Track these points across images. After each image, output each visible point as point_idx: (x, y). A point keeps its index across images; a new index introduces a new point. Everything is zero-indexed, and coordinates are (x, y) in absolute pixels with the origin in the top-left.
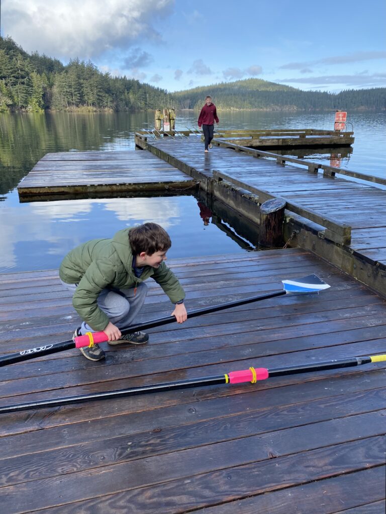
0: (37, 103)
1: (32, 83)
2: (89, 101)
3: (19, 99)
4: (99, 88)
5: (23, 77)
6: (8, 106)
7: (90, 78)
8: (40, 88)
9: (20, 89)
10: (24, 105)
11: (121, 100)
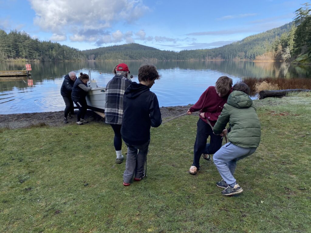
2: (23, 55)
4: (30, 48)
7: (24, 41)
11: (46, 55)
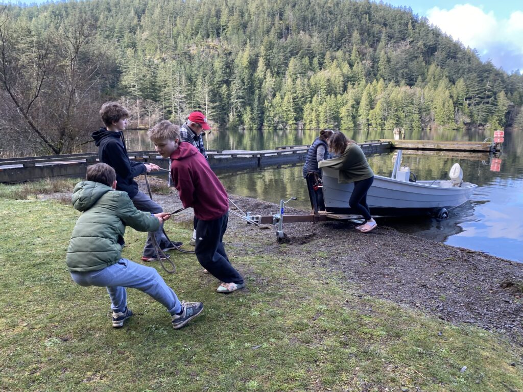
0: (498, 121)
1: (497, 102)
3: (478, 118)
5: (489, 97)
6: (465, 124)
8: (505, 106)
9: (482, 108)
10: (482, 123)
